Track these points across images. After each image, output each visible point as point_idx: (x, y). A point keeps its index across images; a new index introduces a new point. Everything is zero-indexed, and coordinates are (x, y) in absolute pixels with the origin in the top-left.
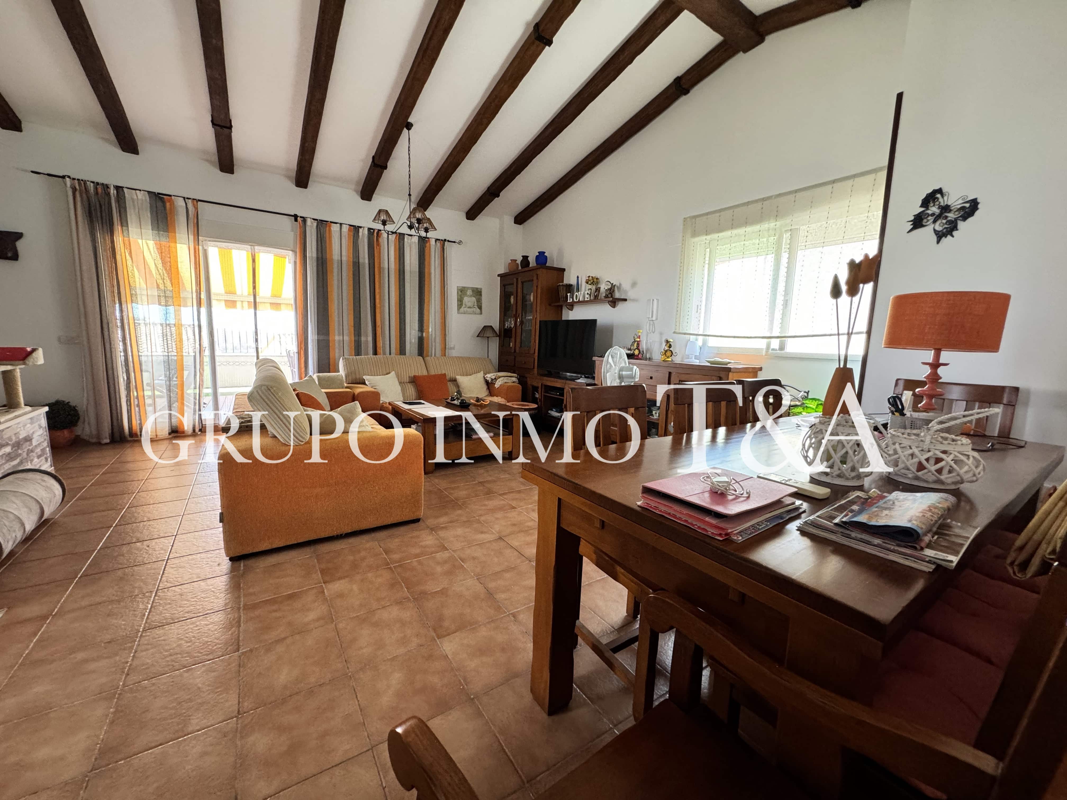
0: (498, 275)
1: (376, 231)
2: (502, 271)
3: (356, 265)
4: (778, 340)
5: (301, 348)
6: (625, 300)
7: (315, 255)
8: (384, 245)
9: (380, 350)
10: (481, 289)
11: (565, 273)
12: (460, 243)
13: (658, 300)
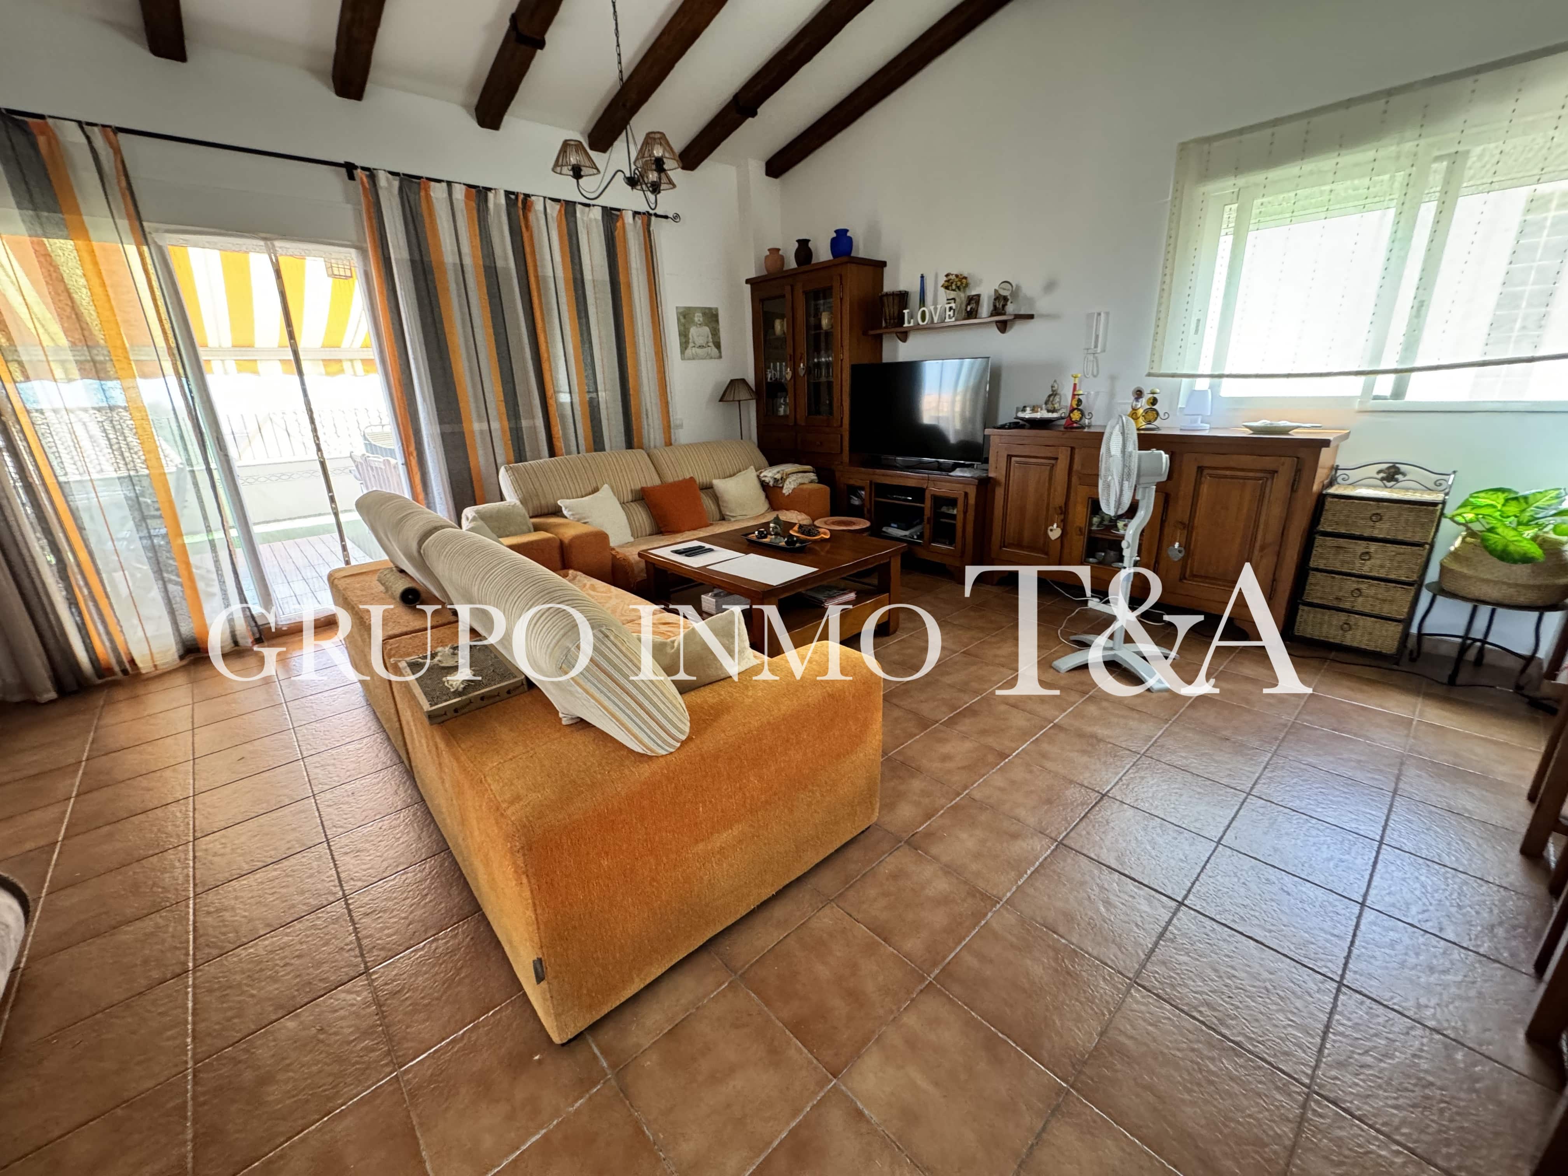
0: (748, 281)
1: (521, 197)
2: (752, 275)
3: (491, 273)
4: (1392, 377)
5: (410, 454)
6: (1031, 317)
7: (405, 255)
8: (539, 227)
9: (559, 444)
10: (717, 309)
11: (887, 271)
12: (676, 217)
13: (1107, 314)
